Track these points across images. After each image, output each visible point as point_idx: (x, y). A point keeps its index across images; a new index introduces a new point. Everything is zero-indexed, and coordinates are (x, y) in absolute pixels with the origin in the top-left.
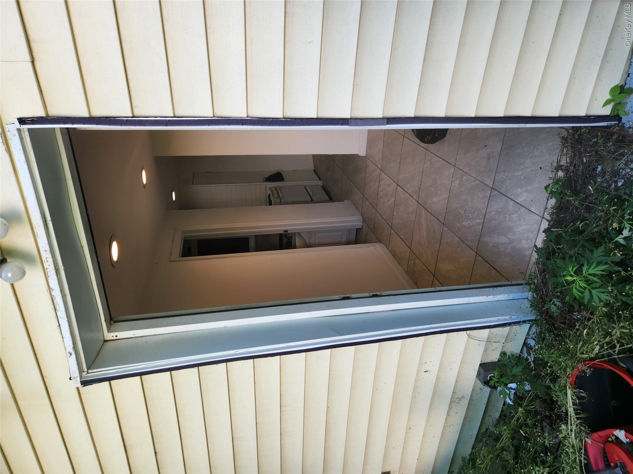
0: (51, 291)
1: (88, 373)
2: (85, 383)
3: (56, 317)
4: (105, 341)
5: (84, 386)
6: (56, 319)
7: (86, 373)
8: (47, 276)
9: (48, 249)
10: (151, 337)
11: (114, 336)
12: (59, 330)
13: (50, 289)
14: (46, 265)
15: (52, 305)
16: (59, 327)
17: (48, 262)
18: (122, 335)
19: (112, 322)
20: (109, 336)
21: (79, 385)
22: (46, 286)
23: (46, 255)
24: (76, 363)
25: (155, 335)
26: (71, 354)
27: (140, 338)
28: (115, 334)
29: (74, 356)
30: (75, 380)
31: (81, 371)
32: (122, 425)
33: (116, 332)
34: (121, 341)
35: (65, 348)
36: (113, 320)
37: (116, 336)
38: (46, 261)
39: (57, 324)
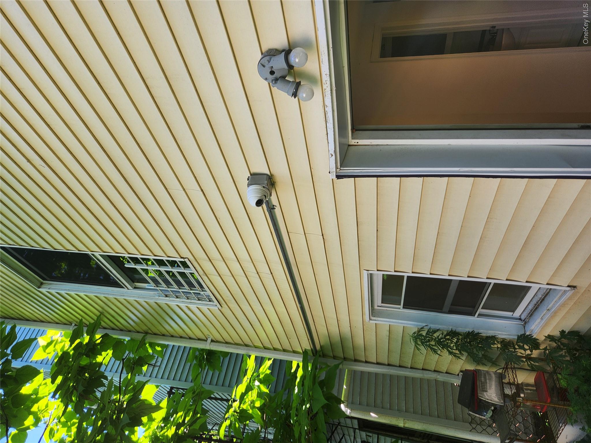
0: (325, 107)
1: (340, 170)
2: (339, 177)
3: (326, 127)
4: (349, 145)
5: (337, 179)
6: (326, 129)
7: (339, 169)
8: (324, 96)
9: (328, 73)
10: (384, 146)
11: (356, 143)
12: (327, 137)
13: (324, 106)
14: (325, 87)
15: (325, 118)
16: (327, 135)
17: (326, 84)
18: (362, 142)
19: (354, 130)
20: (353, 142)
21: (334, 177)
22: (322, 103)
23: (326, 78)
24: (335, 162)
25: (387, 145)
26: (332, 155)
27: (375, 146)
28: (356, 141)
29: (334, 157)
30: (332, 173)
31: (337, 168)
32: (357, 208)
33: (357, 139)
34: (361, 146)
35: (329, 151)
36: (355, 129)
37: (358, 143)
38: (325, 83)
39: (326, 133)
